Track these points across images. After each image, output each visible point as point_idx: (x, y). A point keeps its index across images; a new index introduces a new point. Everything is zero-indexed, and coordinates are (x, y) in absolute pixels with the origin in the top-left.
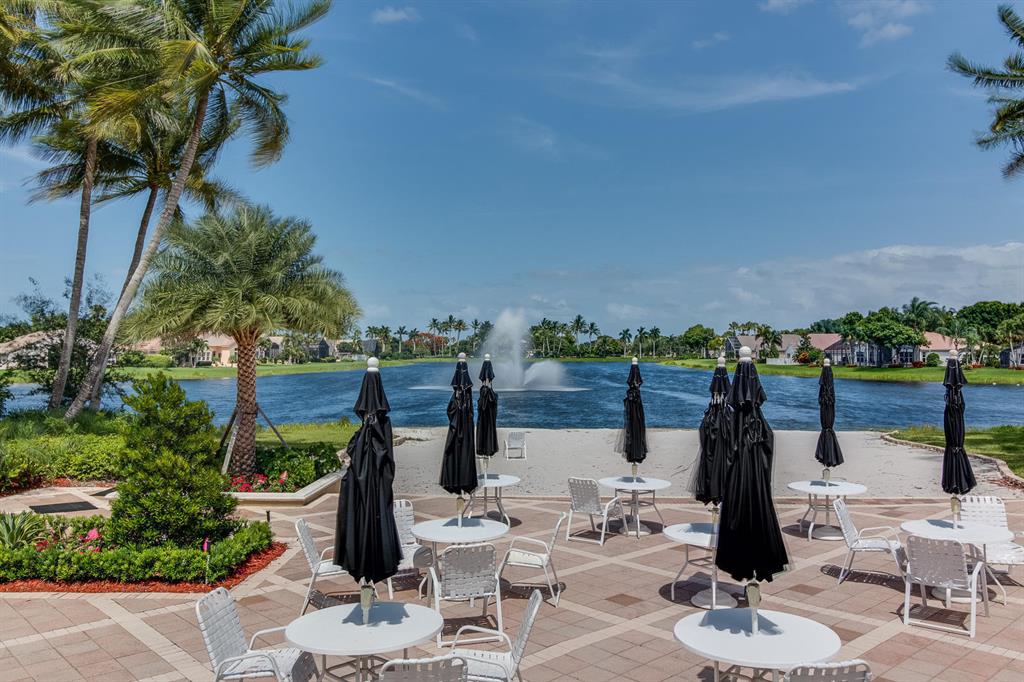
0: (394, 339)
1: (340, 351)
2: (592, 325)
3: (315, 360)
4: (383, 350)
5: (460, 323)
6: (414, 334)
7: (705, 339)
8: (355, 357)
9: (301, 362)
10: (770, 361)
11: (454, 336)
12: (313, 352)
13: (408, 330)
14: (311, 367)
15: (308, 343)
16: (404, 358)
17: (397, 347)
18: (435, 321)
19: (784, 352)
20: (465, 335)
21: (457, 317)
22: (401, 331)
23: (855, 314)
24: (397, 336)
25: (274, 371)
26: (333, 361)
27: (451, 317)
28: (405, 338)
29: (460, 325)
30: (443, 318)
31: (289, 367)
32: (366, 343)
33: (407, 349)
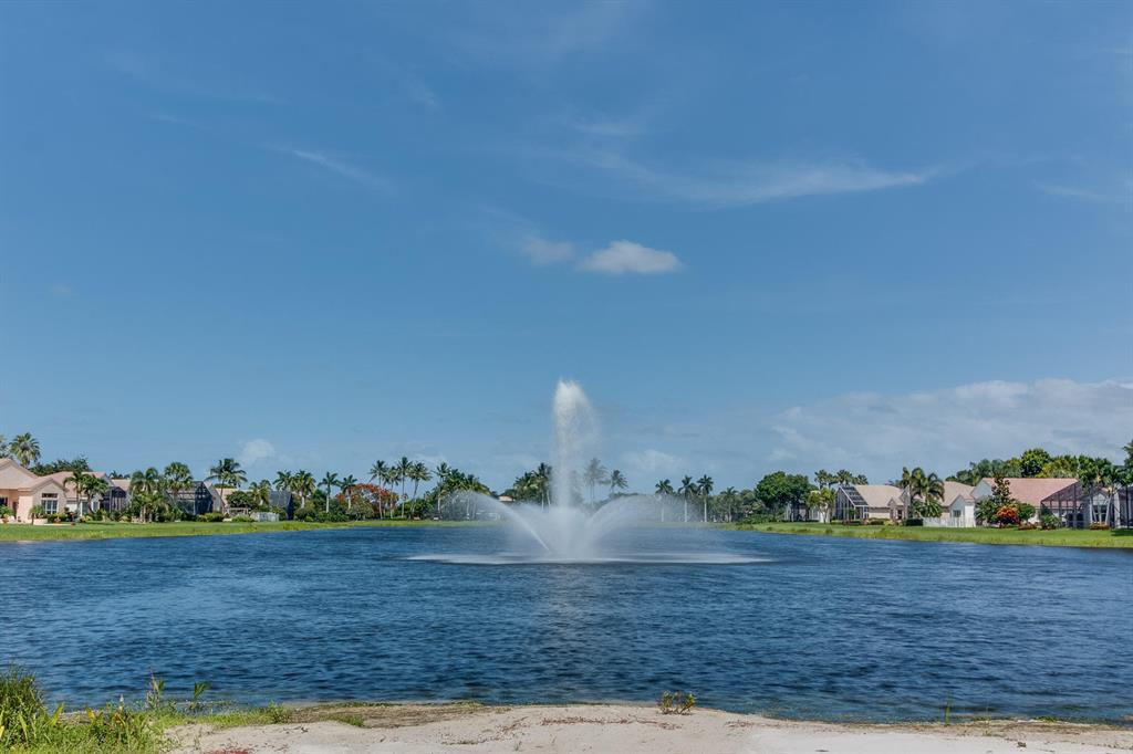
0: (319, 492)
1: (233, 505)
2: (616, 473)
3: (190, 518)
4: (302, 506)
5: (419, 468)
6: (348, 485)
7: (795, 491)
8: (256, 516)
9: (162, 520)
10: (929, 522)
11: (408, 491)
12: (183, 504)
13: (340, 478)
14: (179, 528)
15: (176, 489)
16: (333, 520)
17: (323, 505)
18: (380, 464)
19: (947, 508)
20: (425, 488)
21: (413, 460)
22: (330, 480)
23: (1038, 453)
24: (323, 488)
25: (107, 532)
26: (219, 520)
27: (405, 460)
28: (335, 491)
29: (418, 472)
30: (392, 462)
31: (140, 526)
32: (274, 496)
33: (338, 506)
